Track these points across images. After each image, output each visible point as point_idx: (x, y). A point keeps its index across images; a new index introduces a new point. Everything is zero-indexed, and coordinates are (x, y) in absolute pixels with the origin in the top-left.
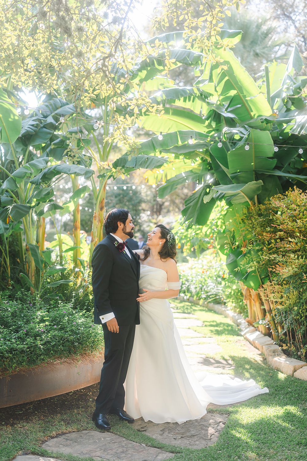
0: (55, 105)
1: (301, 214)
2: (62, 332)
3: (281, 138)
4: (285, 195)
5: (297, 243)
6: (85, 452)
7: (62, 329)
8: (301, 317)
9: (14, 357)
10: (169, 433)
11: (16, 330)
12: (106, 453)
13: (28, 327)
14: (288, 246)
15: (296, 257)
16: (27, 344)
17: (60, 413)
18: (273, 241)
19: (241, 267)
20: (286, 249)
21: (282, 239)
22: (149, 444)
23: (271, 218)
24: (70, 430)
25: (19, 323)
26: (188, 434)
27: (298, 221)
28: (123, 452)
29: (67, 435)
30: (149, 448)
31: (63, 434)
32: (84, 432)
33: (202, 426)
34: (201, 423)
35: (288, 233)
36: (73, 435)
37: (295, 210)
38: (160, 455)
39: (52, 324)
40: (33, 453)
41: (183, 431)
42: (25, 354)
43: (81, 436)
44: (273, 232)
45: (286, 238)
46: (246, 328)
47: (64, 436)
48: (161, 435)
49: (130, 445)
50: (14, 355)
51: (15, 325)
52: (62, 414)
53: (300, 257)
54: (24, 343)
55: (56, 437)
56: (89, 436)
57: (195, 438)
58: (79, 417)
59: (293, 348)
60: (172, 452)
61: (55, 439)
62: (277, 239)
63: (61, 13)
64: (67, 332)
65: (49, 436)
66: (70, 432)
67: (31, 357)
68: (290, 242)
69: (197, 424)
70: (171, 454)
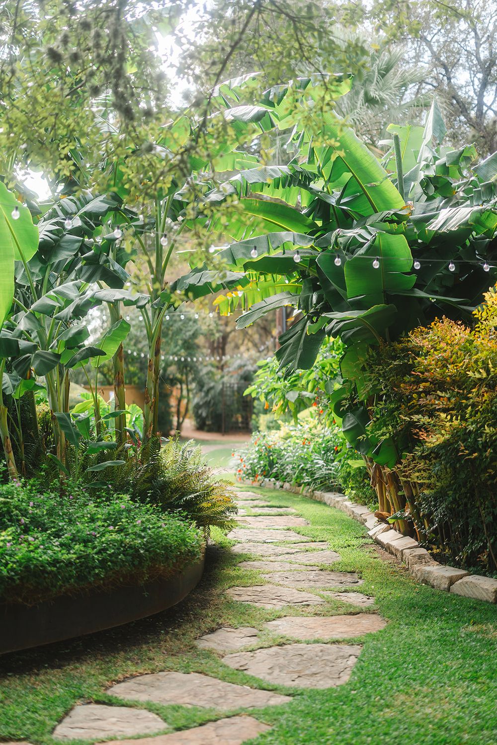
0: (85, 199)
1: (454, 356)
2: (122, 534)
3: (420, 241)
4: (431, 328)
5: (449, 399)
6: (168, 698)
7: (120, 531)
8: (459, 506)
9: (59, 572)
10: (280, 671)
11: (56, 534)
12: (197, 699)
13: (73, 529)
14: (437, 402)
15: (449, 417)
16: (75, 553)
17: (122, 650)
18: (415, 396)
19: (368, 435)
20: (434, 406)
21: (427, 392)
22: (255, 685)
23: (411, 362)
24: (141, 671)
25: (60, 524)
26: (307, 672)
27: (449, 366)
28: (220, 697)
29: (138, 678)
30: (256, 690)
31: (133, 676)
32: (161, 673)
33: (325, 661)
34: (323, 658)
35: (436, 384)
36: (148, 678)
37: (445, 351)
38: (273, 699)
39: (106, 525)
40: (98, 702)
41: (299, 668)
42: (73, 567)
43: (158, 679)
44: (414, 382)
45: (433, 391)
46: (375, 526)
47: (133, 680)
48: (269, 674)
49: (229, 689)
50: (58, 569)
51: (54, 527)
52: (125, 651)
53: (454, 418)
54: (72, 552)
55: (123, 681)
56: (169, 678)
57: (318, 677)
58: (151, 655)
59: (447, 551)
60: (289, 695)
61: (123, 685)
62: (421, 392)
63: (120, 89)
64: (128, 534)
65: (114, 681)
66: (142, 674)
67: (81, 571)
68: (440, 397)
69: (317, 658)
70: (288, 698)
